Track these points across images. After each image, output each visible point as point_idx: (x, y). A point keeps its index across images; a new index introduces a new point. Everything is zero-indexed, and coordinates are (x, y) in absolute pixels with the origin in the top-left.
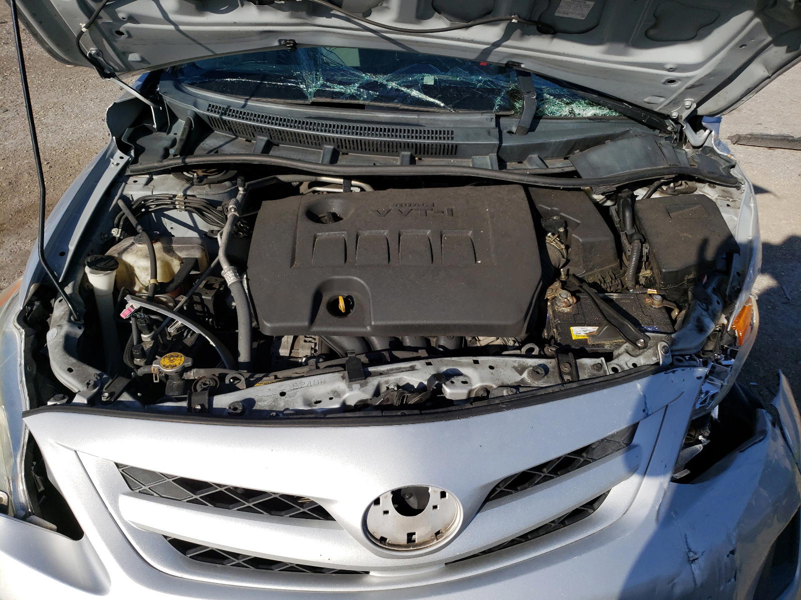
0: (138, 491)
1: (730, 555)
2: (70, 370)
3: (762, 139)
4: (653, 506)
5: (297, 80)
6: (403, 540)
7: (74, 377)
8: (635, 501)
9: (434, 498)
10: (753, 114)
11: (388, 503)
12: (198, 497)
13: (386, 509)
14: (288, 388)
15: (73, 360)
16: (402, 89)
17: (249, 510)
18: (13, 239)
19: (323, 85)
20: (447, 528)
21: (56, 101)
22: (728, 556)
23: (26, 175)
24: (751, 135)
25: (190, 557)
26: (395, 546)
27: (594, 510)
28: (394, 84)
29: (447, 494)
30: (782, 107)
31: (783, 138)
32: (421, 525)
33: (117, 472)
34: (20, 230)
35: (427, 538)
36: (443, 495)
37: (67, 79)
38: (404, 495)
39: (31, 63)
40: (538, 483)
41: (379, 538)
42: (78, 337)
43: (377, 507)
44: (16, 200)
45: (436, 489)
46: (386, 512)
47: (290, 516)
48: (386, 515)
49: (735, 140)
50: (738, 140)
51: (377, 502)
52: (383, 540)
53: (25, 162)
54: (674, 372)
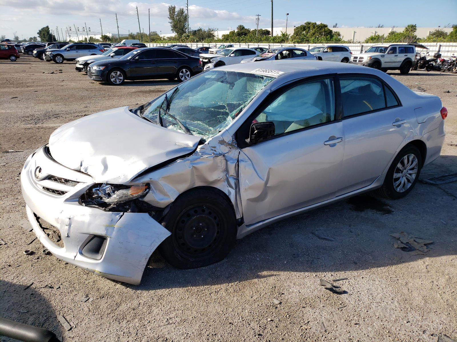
6: (37, 177)
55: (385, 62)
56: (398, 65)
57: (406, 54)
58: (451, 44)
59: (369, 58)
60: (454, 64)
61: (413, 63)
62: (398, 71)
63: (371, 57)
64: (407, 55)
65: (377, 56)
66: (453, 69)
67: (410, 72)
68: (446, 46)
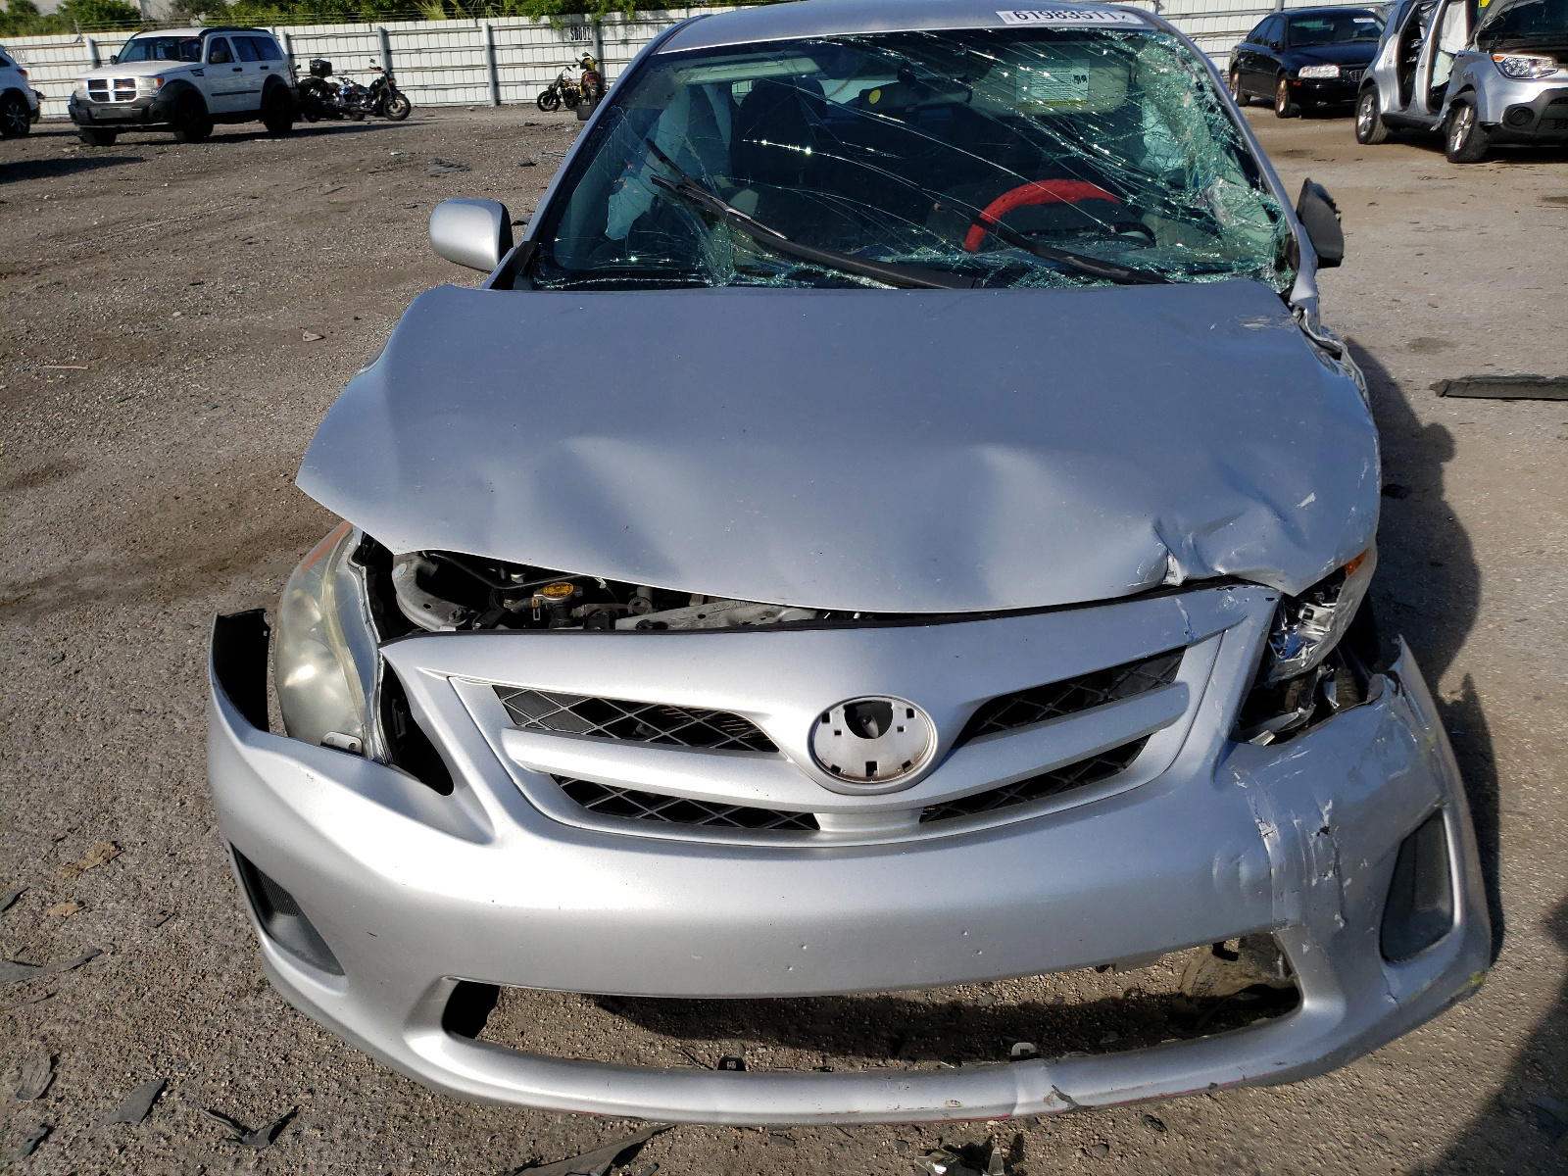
0: (524, 726)
1: (1321, 834)
2: (427, 606)
3: (1489, 384)
4: (1207, 759)
5: (700, 274)
6: (862, 771)
7: (432, 613)
8: (1182, 753)
9: (899, 717)
10: (1478, 350)
11: (838, 719)
12: (601, 728)
13: (838, 729)
14: (708, 611)
15: (431, 597)
16: (847, 276)
17: (665, 740)
18: (243, 578)
19: (736, 279)
20: (918, 757)
21: (290, 389)
22: (1318, 834)
23: (254, 493)
24: (1469, 379)
25: (590, 808)
26: (851, 778)
27: (1125, 767)
28: (835, 272)
29: (916, 712)
30: (1533, 338)
31: (1526, 380)
32: (884, 751)
33: (499, 703)
34: (252, 566)
35: (893, 770)
36: (910, 714)
37: (304, 358)
38: (861, 718)
39: (247, 339)
40: (1041, 719)
41: (830, 766)
42: (432, 574)
43: (827, 725)
44: (242, 527)
45: (901, 704)
46: (838, 733)
47: (717, 747)
48: (837, 737)
49: (1442, 390)
50: (1446, 389)
51: (825, 717)
52: (835, 770)
53: (251, 475)
54: (1231, 589)
55: (213, 95)
56: (253, 102)
57: (264, 63)
58: (319, 29)
59: (156, 83)
60: (385, 90)
61: (293, 91)
62: (258, 126)
63: (160, 77)
64: (266, 68)
65: (183, 70)
66: (388, 106)
67: (296, 126)
68: (306, 38)
